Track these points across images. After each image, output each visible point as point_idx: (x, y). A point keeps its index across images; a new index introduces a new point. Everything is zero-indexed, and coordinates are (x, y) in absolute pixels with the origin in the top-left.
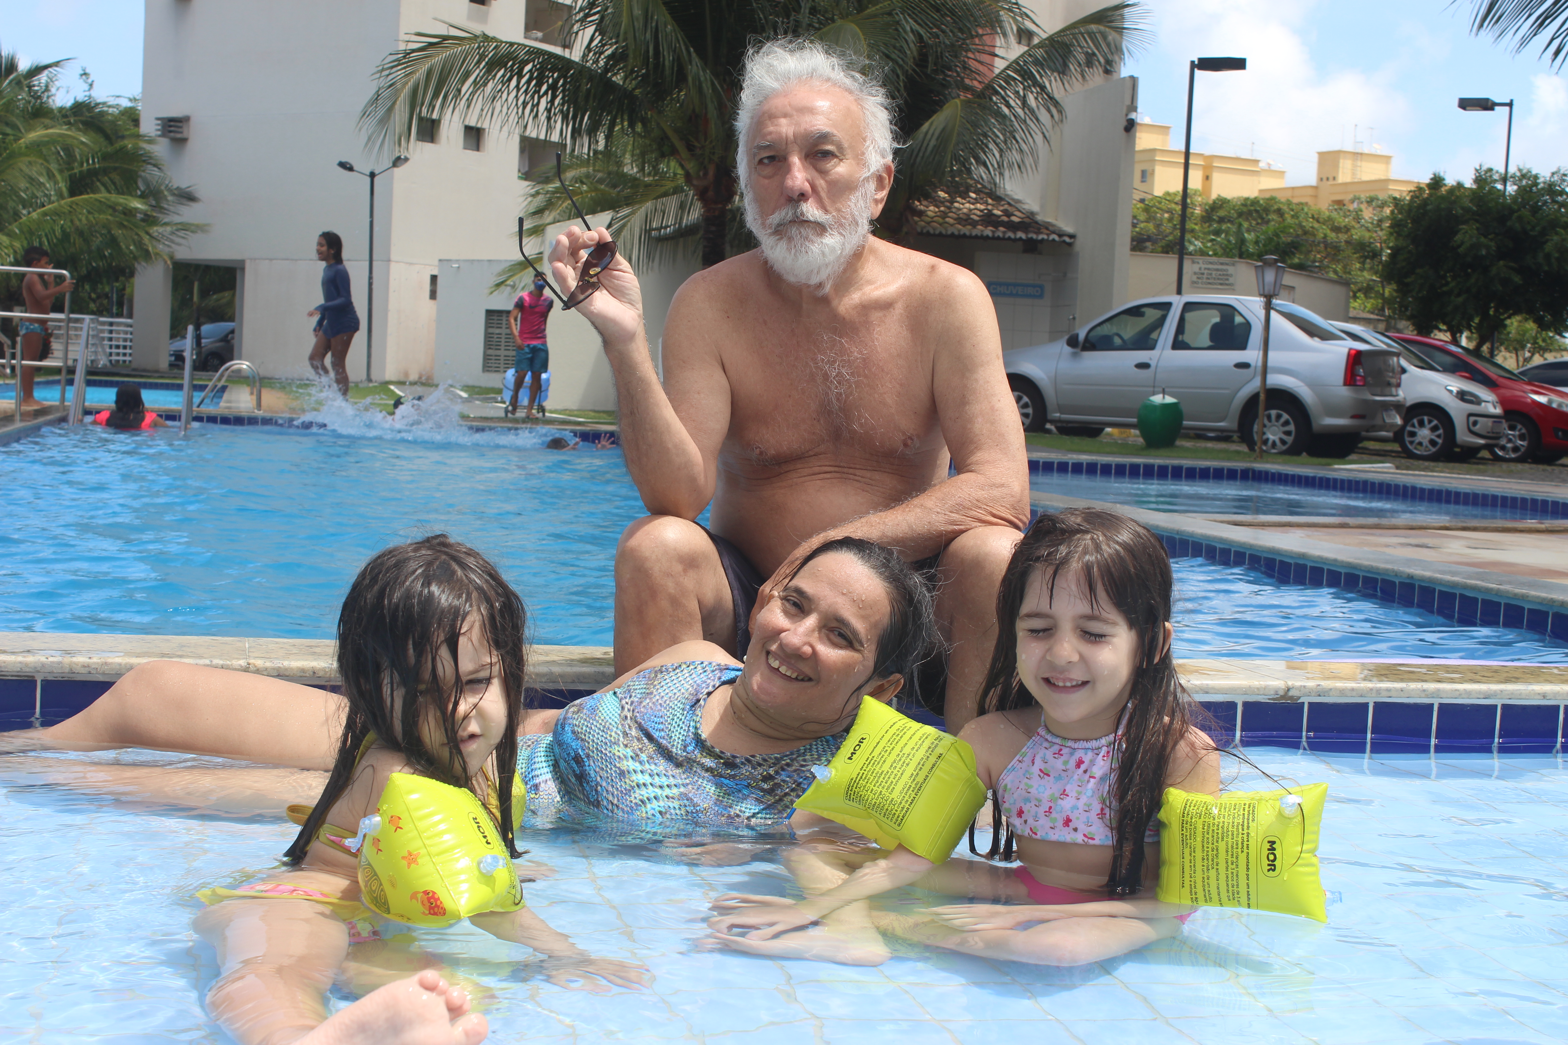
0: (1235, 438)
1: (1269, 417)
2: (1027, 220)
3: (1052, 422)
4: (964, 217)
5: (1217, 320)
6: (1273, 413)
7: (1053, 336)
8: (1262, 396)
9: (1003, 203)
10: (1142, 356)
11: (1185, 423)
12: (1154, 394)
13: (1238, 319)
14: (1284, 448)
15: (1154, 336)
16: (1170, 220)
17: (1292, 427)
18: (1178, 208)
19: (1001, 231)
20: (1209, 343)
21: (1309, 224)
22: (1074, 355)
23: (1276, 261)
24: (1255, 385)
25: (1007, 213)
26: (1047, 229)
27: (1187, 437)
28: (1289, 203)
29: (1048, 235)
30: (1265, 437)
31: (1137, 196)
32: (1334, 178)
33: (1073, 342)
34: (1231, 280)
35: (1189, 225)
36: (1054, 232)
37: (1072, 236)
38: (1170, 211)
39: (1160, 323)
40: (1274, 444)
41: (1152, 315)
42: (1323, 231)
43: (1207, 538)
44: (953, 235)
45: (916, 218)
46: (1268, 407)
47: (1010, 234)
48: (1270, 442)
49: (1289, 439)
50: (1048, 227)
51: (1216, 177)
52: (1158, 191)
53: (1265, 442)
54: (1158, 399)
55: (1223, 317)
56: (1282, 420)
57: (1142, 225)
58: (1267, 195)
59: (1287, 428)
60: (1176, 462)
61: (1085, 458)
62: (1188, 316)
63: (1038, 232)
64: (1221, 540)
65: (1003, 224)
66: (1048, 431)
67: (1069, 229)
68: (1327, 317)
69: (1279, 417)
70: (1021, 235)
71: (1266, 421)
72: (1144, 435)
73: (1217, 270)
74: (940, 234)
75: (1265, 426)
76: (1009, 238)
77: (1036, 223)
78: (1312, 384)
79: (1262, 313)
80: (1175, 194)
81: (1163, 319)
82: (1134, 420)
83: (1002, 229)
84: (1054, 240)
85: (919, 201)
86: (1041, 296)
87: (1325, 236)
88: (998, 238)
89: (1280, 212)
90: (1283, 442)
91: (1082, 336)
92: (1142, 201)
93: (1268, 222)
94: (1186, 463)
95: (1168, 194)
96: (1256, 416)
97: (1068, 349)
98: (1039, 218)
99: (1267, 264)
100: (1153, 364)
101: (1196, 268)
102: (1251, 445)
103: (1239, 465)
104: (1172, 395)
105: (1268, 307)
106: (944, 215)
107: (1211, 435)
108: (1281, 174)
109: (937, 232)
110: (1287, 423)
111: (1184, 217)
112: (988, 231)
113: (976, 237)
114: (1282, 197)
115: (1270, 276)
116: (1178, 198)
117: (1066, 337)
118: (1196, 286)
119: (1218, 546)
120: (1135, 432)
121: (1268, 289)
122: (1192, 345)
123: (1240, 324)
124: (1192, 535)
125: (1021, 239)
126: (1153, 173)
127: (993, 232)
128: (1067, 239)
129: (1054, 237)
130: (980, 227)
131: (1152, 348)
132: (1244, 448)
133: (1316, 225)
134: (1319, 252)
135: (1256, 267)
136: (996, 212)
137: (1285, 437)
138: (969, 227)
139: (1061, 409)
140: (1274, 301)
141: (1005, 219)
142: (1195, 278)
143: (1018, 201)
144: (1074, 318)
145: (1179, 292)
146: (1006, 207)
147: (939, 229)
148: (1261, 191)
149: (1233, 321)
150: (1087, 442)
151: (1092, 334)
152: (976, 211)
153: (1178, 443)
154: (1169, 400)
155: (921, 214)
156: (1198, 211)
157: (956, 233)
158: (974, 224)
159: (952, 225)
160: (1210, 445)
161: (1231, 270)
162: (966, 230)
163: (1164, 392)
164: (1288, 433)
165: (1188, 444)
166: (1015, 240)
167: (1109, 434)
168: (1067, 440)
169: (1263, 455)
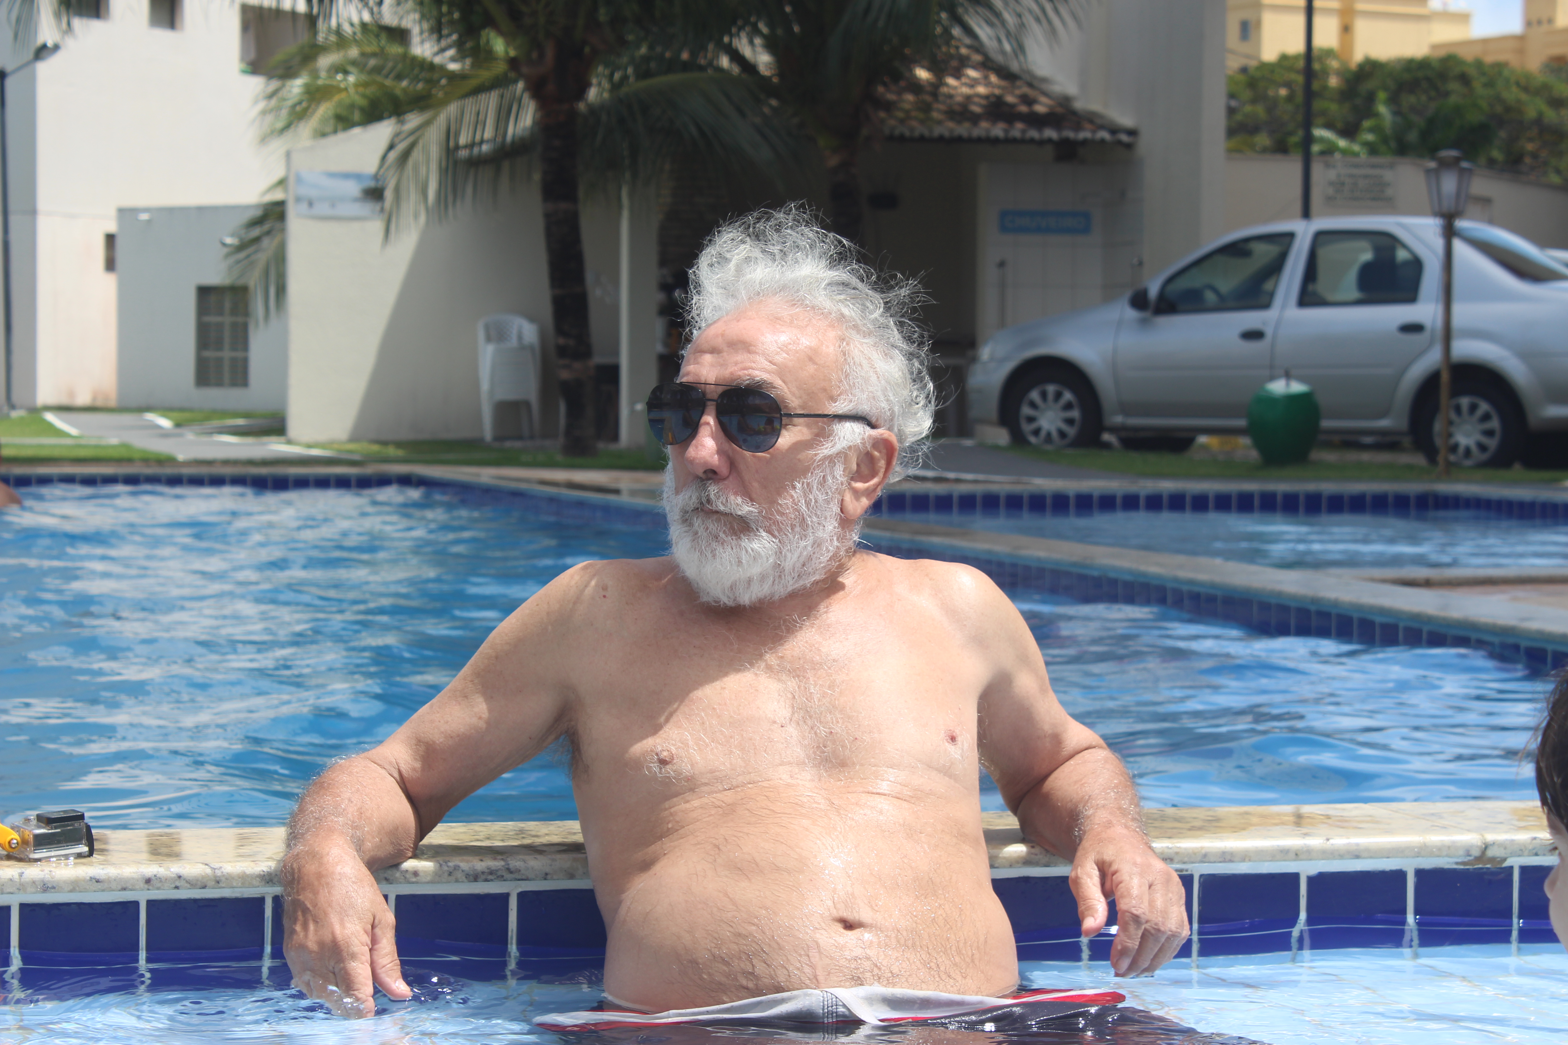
0: (1407, 441)
1: (1458, 409)
2: (1059, 110)
3: (1113, 430)
4: (957, 108)
5: (1367, 256)
6: (1465, 402)
7: (1109, 295)
8: (1445, 377)
9: (1018, 83)
10: (1250, 319)
11: (1326, 424)
12: (1272, 378)
13: (1402, 255)
14: (1484, 457)
15: (1268, 286)
16: (1290, 98)
17: (1495, 424)
18: (1300, 79)
19: (1018, 129)
20: (1355, 294)
21: (1512, 95)
22: (1143, 322)
23: (1457, 160)
24: (1432, 359)
25: (1028, 100)
26: (1091, 121)
27: (1329, 445)
28: (1479, 64)
29: (1094, 132)
30: (1452, 441)
31: (1233, 64)
32: (1550, 21)
33: (1139, 301)
34: (1389, 192)
35: (1318, 105)
36: (1102, 127)
37: (1132, 133)
38: (1288, 85)
39: (1276, 267)
40: (1468, 452)
41: (1264, 252)
42: (1534, 107)
43: (1360, 608)
44: (941, 139)
45: (882, 114)
46: (1457, 391)
47: (1033, 134)
48: (1461, 450)
49: (1492, 443)
50: (1092, 119)
51: (1363, 29)
52: (1269, 53)
53: (1454, 448)
54: (1278, 387)
55: (1377, 250)
56: (1479, 412)
57: (1248, 108)
58: (1442, 53)
59: (1488, 425)
60: (1311, 487)
61: (1167, 486)
62: (1323, 253)
63: (1078, 127)
64: (1383, 611)
65: (1021, 117)
66: (1107, 446)
67: (1126, 120)
68: (1543, 243)
69: (1473, 408)
70: (1050, 133)
71: (1453, 415)
72: (1259, 444)
73: (1366, 177)
74: (922, 139)
75: (1451, 423)
76: (1032, 141)
77: (1074, 113)
78: (1525, 355)
79: (1439, 243)
80: (1296, 57)
81: (1282, 258)
82: (1242, 423)
83: (1019, 126)
84: (1103, 141)
85: (885, 84)
86: (1086, 230)
87: (1541, 115)
88: (1014, 141)
89: (1464, 79)
90: (1482, 447)
91: (1153, 290)
92: (1244, 70)
93: (1447, 94)
94: (1328, 487)
95: (1284, 58)
96: (1435, 409)
97: (1131, 314)
98: (1079, 105)
99: (1445, 165)
100: (1269, 331)
101: (1332, 174)
102: (1431, 453)
103: (1413, 487)
104: (1301, 379)
105: (1450, 233)
106: (926, 108)
107: (1368, 440)
108: (1463, 18)
109: (917, 134)
110: (1486, 417)
111: (1310, 94)
112: (998, 130)
113: (979, 140)
114: (1468, 55)
115: (1449, 183)
116: (1301, 64)
117: (1128, 294)
118: (1333, 204)
119: (1378, 619)
120: (1245, 441)
121: (1448, 204)
122: (1330, 297)
123: (1406, 263)
124: (1336, 604)
125: (1050, 141)
126: (1258, 23)
127: (1006, 131)
128: (1124, 138)
129: (1104, 135)
130: (984, 125)
131: (1266, 306)
132: (1419, 460)
133: (1524, 97)
134: (1531, 140)
135: (1428, 171)
136: (1010, 99)
137: (1485, 440)
138: (967, 125)
139: (1126, 409)
140: (1461, 224)
141: (1023, 109)
142: (1331, 191)
143: (1044, 80)
144: (1141, 264)
145: (1306, 213)
146: (1025, 90)
147: (920, 129)
148: (1434, 47)
149: (1393, 257)
150: (1167, 460)
151: (1171, 288)
152: (976, 100)
153: (1316, 455)
154: (1297, 387)
155: (888, 106)
156: (1333, 82)
157: (947, 134)
158: (975, 119)
159: (939, 122)
160: (1366, 457)
161: (1388, 175)
162: (963, 130)
163: (1288, 376)
164: (1489, 433)
165: (1329, 456)
166: (1042, 143)
167: (1204, 447)
168: (1137, 458)
169: (1451, 470)
